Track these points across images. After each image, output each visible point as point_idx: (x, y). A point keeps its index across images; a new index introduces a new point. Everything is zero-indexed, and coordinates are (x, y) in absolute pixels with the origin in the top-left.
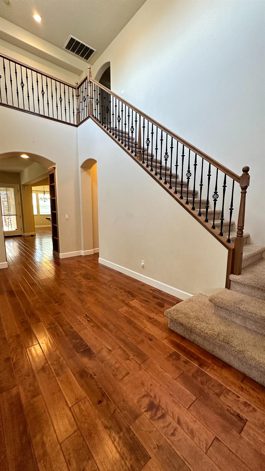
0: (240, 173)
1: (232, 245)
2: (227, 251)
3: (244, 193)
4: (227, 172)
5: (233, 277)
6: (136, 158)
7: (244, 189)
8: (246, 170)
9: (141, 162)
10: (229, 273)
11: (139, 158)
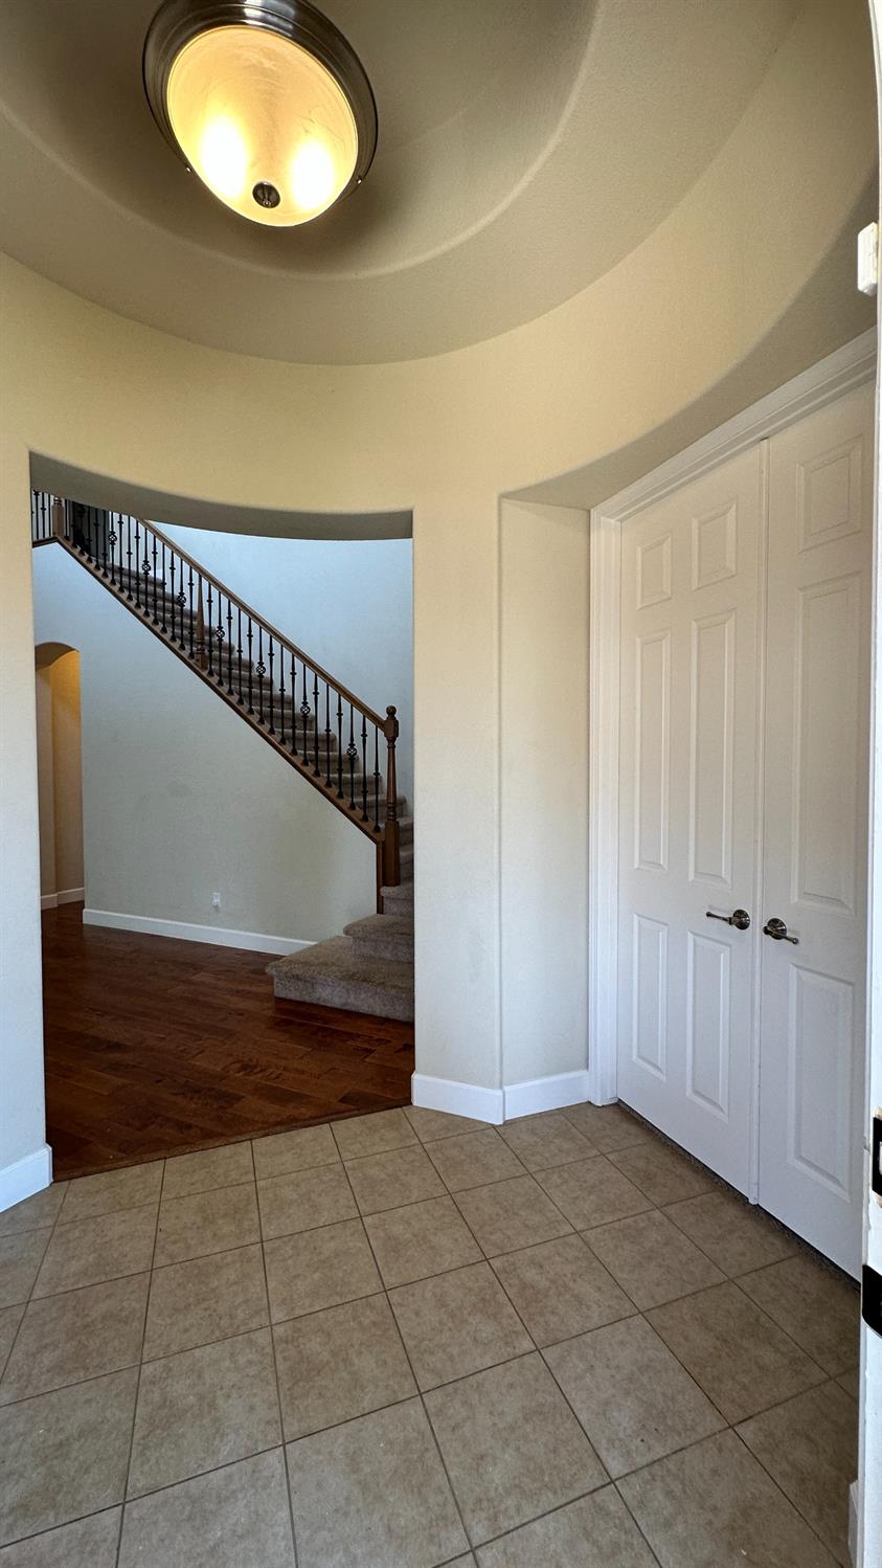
0: (384, 716)
1: (381, 837)
2: (375, 845)
3: (392, 748)
4: (367, 713)
5: (386, 891)
6: (192, 662)
7: (392, 741)
8: (391, 711)
9: (205, 674)
10: (381, 884)
11: (199, 664)
